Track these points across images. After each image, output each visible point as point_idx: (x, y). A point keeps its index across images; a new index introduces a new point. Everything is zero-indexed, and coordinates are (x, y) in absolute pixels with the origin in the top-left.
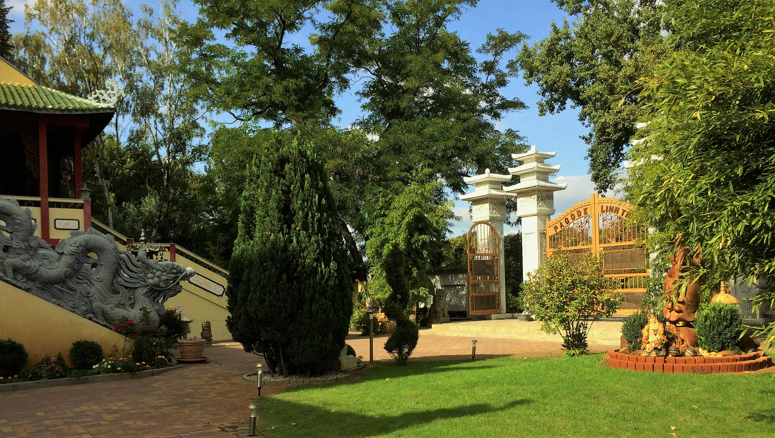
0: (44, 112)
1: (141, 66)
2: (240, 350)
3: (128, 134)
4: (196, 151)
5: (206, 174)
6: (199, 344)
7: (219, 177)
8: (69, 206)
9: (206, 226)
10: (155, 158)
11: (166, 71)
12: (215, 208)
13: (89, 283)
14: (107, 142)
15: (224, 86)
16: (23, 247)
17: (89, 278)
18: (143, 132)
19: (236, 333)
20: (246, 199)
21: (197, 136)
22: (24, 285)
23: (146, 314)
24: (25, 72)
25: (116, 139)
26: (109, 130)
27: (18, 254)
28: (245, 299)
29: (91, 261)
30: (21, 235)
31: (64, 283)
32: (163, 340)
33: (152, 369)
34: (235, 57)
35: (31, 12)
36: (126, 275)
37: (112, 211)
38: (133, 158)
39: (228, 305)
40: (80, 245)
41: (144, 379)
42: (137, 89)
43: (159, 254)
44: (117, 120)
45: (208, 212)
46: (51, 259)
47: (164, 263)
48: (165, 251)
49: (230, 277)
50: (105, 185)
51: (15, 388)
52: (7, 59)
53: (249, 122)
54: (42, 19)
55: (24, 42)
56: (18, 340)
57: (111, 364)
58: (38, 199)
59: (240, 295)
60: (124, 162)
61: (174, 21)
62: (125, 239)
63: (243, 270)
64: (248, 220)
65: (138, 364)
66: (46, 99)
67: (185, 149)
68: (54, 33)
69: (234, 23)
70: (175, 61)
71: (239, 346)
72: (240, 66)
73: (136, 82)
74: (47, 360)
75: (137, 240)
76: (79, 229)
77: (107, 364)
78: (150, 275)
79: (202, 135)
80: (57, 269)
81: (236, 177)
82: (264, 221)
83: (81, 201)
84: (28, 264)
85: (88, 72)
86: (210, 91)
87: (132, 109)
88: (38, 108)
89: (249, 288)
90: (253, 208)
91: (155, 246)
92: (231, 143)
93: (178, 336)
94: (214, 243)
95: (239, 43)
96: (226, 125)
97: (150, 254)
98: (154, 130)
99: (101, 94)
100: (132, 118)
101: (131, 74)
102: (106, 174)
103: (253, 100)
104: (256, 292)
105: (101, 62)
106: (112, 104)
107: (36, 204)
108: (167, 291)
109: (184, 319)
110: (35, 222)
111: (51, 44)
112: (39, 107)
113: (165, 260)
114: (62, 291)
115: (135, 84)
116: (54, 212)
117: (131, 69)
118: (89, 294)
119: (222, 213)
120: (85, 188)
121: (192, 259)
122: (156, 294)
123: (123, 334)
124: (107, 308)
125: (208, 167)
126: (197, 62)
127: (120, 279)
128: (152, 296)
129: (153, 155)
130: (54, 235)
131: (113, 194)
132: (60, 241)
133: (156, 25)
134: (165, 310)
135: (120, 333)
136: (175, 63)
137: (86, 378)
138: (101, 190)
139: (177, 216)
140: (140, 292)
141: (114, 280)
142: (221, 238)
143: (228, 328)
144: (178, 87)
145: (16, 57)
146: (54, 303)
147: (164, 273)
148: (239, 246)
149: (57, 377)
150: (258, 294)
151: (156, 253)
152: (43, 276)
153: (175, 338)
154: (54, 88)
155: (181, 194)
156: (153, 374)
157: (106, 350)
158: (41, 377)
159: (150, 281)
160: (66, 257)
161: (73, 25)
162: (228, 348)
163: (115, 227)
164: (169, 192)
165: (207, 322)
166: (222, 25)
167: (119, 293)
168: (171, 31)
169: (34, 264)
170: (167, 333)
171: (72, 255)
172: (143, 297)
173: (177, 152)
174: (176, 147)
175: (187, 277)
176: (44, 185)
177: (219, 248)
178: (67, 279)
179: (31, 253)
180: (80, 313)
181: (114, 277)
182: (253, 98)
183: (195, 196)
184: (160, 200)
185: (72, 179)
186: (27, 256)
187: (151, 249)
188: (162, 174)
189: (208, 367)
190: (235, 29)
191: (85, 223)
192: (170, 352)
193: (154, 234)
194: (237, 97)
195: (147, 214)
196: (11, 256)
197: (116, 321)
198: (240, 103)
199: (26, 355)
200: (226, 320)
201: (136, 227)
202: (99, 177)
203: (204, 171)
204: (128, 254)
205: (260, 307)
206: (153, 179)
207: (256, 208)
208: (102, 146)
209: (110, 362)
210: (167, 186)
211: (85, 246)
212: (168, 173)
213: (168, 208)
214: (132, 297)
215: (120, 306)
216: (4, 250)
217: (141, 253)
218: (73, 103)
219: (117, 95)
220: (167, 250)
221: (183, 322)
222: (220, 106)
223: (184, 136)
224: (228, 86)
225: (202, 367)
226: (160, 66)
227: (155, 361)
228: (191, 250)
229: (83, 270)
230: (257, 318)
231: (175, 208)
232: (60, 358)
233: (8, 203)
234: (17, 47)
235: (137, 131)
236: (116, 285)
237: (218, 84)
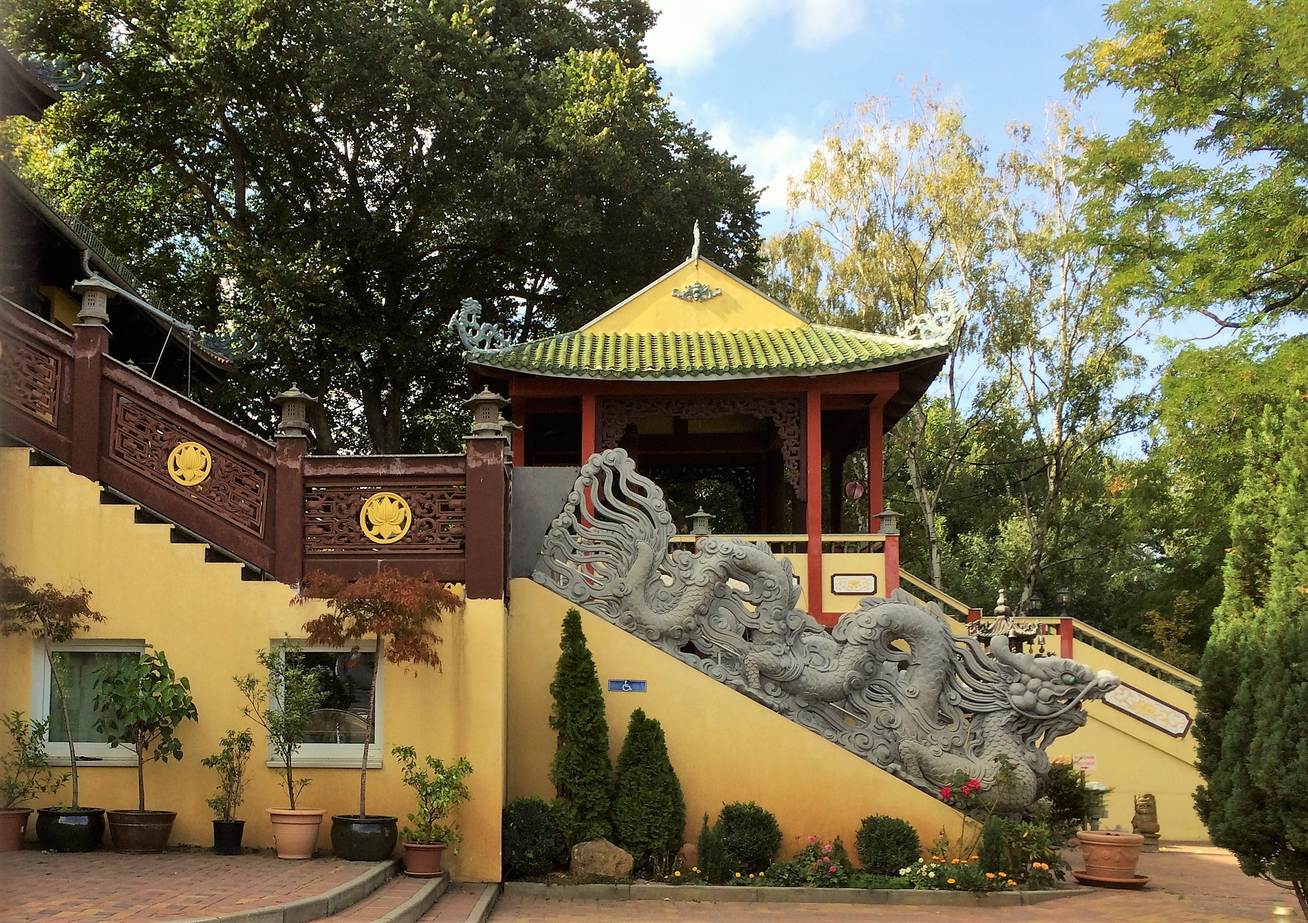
0: (818, 373)
1: (1002, 249)
2: (1229, 867)
3: (974, 392)
4: (1122, 410)
5: (1145, 458)
6: (1127, 845)
7: (1177, 463)
8: (859, 548)
9: (1146, 576)
10: (1030, 436)
11: (1055, 250)
12: (1168, 535)
13: (893, 702)
14: (932, 413)
15: (1192, 258)
16: (777, 630)
17: (893, 690)
18: (1006, 386)
19: (1221, 826)
20: (1244, 511)
21: (1126, 375)
22: (777, 703)
23: (1008, 769)
24: (785, 303)
25: (950, 406)
26: (937, 389)
27: (770, 643)
28: (1241, 749)
29: (898, 657)
30: (773, 607)
31: (847, 700)
32: (1043, 829)
33: (1021, 889)
34: (1221, 185)
35: (798, 189)
36: (965, 686)
37: (939, 552)
38: (985, 440)
39: (1199, 761)
40: (878, 625)
41: (1002, 908)
42: (994, 299)
43: (1035, 640)
44: (952, 367)
45: (1149, 543)
46: (825, 653)
47: (1046, 660)
48: (1048, 633)
49: (1203, 694)
50: (926, 500)
51: (760, 898)
52: (755, 285)
53: (1254, 328)
54: (816, 197)
55: (785, 247)
56: (766, 807)
57: (935, 870)
58: (803, 538)
59: (1229, 738)
60: (965, 451)
61: (1077, 141)
62: (964, 609)
63: (1235, 677)
64: (1250, 560)
65: (990, 875)
66: (820, 349)
67: (1096, 410)
68: (837, 218)
69: (1218, 112)
70: (1077, 223)
71: (1228, 858)
72: (1233, 202)
73: (993, 283)
74: (815, 850)
75: (989, 611)
76: (875, 592)
77: (926, 869)
78: (1015, 687)
79: (1137, 373)
80: (835, 673)
81: (1221, 459)
82: (1294, 562)
83: (879, 538)
84: (784, 662)
85: (898, 281)
86: (1157, 274)
87: (982, 341)
88: (808, 368)
89: (1252, 721)
90: (1265, 531)
91: (1026, 624)
92: (1209, 381)
93: (1079, 822)
94: (1166, 613)
95: (1230, 153)
96: (1195, 342)
97: (1017, 642)
98: (1028, 378)
99: (923, 321)
100: (983, 360)
101: (982, 269)
102: (929, 478)
103: (1265, 276)
104: (1270, 733)
105: (925, 258)
106: (946, 337)
107: (801, 548)
108: (1052, 722)
109: (1092, 784)
110: (798, 583)
111: (831, 239)
112: (808, 366)
113: (1049, 655)
114: (843, 715)
115: (991, 288)
116: (832, 562)
117: (981, 258)
118: (892, 722)
119: (1185, 544)
120: (889, 512)
121: (1110, 651)
122: (1029, 728)
123: (959, 809)
124: (928, 752)
125: (1150, 443)
126: (1128, 217)
127: (953, 694)
128: (1020, 732)
129: (1024, 429)
130: (830, 605)
131: (943, 519)
132: (841, 618)
133: (1036, 156)
134: (1047, 764)
135: (953, 805)
136: (1076, 228)
137: (887, 893)
138: (918, 510)
139: (1074, 555)
140: (995, 723)
141: (942, 696)
142: (1183, 600)
143: (1200, 813)
144: (1083, 277)
145: (770, 278)
146: (829, 738)
147: (1046, 684)
148: (1227, 622)
149: (833, 885)
150: (1277, 736)
151: (1030, 639)
152: (810, 686)
153: (1072, 826)
154: (837, 324)
155: (1087, 507)
156: (1022, 901)
157: (926, 838)
158: (804, 881)
159: (1017, 700)
160: (851, 648)
161: (871, 196)
162: (1198, 860)
163: (945, 584)
164: (1059, 506)
165: (1146, 796)
166: (1188, 122)
167: (951, 722)
168: (1070, 163)
169: (793, 662)
170: (1053, 815)
171: (862, 644)
172: (1000, 733)
173: (1078, 417)
174: (1077, 407)
175: (1098, 692)
176: (815, 512)
177: (1178, 623)
178: (852, 692)
179: (791, 641)
180: (875, 761)
181: (943, 690)
182: (1266, 271)
183: (1120, 509)
184: (1040, 524)
185: (864, 494)
186: (784, 648)
187: (1020, 631)
188: (1045, 469)
189: (1150, 901)
190: (1219, 124)
191: (886, 580)
192: (1059, 857)
193: (1025, 596)
194: (1226, 275)
195: (1010, 555)
196: (756, 648)
197: (946, 781)
198: (1233, 287)
199: (779, 834)
200: (1193, 795)
201: (986, 583)
202: (915, 486)
203: (1142, 453)
204: (971, 642)
205: (1283, 770)
206: (1025, 480)
207: (1270, 531)
208: (922, 425)
209: (933, 865)
210: (1056, 493)
211: (885, 628)
212: (1058, 464)
213: (1057, 540)
214: (978, 732)
215: (954, 750)
216: (744, 637)
217: (998, 641)
218: (869, 349)
219: (953, 320)
220: (1053, 631)
221: (1089, 792)
222: (1183, 303)
223: (1095, 382)
224: (1201, 256)
225: (1135, 897)
226: (1042, 240)
227: (1026, 873)
228: (1107, 631)
229: (882, 675)
230: (1275, 794)
231: (1071, 539)
232: (838, 847)
233: (753, 550)
234: (773, 258)
235: (994, 384)
236: (946, 707)
237: (1175, 255)
